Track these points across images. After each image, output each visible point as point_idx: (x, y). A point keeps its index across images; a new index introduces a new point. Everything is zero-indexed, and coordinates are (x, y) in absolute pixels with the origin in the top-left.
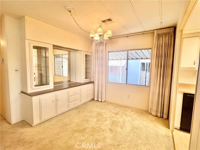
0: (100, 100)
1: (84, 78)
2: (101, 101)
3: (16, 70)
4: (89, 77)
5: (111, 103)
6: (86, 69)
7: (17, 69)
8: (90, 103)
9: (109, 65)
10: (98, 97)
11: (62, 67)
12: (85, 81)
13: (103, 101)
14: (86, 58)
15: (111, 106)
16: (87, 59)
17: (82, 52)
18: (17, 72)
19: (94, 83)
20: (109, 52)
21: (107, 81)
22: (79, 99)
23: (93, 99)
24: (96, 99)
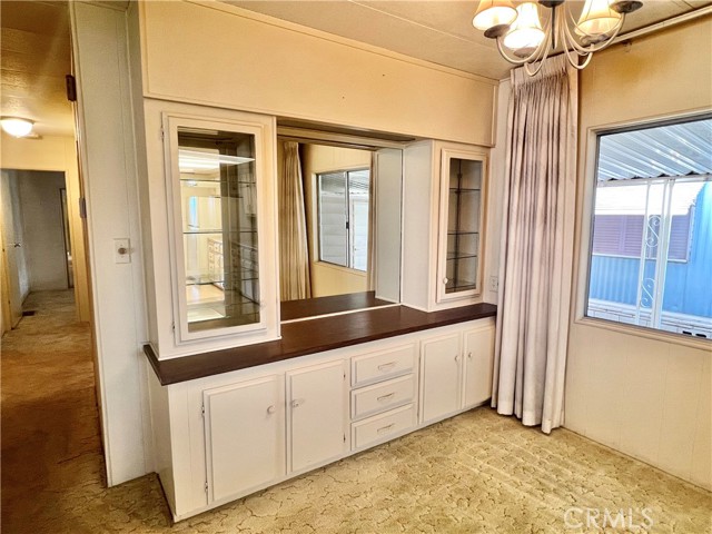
0: (529, 420)
1: (442, 288)
2: (538, 427)
3: (122, 251)
4: (470, 280)
5: (605, 452)
6: (457, 236)
7: (126, 246)
8: (469, 425)
9: (597, 213)
10: (518, 397)
11: (348, 226)
12: (443, 302)
13: (547, 428)
14: (460, 177)
15: (601, 472)
16: (464, 186)
17: (437, 146)
18: (126, 255)
19: (495, 314)
20: (600, 133)
21: (580, 313)
22: (407, 402)
23: (488, 406)
24: (505, 407)
